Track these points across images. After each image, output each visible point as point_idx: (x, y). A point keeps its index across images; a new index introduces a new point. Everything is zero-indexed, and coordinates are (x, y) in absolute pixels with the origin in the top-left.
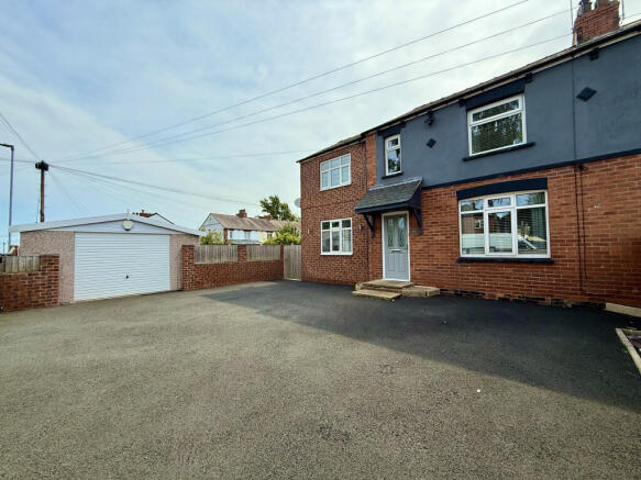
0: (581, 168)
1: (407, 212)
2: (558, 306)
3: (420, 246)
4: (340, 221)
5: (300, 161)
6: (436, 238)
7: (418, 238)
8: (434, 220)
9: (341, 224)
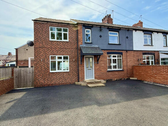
0: (127, 52)
1: (93, 56)
2: (124, 80)
3: (98, 67)
4: (62, 56)
5: (34, 20)
6: (102, 65)
7: (97, 65)
8: (102, 59)
9: (63, 58)
